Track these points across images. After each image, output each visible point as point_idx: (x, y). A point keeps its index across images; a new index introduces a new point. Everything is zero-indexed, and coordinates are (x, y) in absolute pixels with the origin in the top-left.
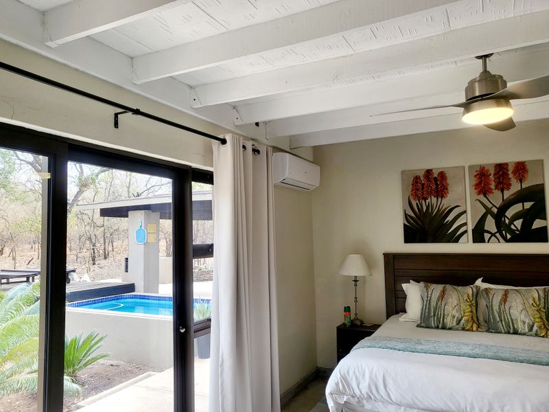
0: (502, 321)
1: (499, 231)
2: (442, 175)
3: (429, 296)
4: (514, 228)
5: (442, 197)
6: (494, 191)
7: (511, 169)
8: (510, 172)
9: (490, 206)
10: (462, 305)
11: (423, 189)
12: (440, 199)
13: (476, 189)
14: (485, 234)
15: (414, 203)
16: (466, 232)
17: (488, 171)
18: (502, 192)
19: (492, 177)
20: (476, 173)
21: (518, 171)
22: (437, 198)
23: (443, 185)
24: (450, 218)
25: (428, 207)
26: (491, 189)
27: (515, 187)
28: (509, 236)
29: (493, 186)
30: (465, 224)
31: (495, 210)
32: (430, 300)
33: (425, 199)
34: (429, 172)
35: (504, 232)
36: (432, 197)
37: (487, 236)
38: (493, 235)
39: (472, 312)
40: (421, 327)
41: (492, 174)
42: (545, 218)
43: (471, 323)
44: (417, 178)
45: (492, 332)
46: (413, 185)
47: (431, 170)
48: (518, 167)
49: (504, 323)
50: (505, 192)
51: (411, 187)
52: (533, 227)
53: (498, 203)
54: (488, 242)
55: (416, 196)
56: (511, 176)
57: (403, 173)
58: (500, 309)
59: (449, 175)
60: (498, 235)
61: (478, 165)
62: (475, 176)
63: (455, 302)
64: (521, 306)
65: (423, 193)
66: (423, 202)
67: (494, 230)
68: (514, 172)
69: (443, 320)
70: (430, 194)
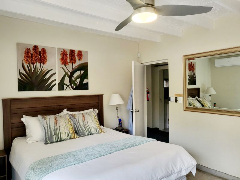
0: (86, 129)
1: (71, 84)
2: (44, 50)
3: (48, 123)
4: (76, 83)
5: (43, 63)
6: (69, 63)
7: (76, 53)
8: (76, 55)
9: (67, 71)
10: (68, 125)
11: (32, 57)
12: (42, 65)
13: (61, 61)
14: (64, 86)
15: (26, 66)
16: (55, 84)
17: (67, 52)
18: (72, 64)
19: (68, 56)
20: (61, 53)
21: (79, 55)
22: (41, 64)
23: (44, 56)
24: (47, 76)
25: (35, 69)
26: (68, 62)
27: (78, 63)
28: (74, 87)
29: (68, 61)
30: (55, 80)
31: (69, 74)
32: (49, 126)
33: (33, 64)
34: (36, 47)
35: (72, 85)
36: (38, 63)
37: (65, 87)
38: (68, 86)
39: (72, 128)
40: (47, 144)
41: (69, 54)
42: (87, 79)
43: (74, 134)
44: (28, 50)
45: (82, 137)
46: (25, 53)
47: (37, 46)
48: (79, 53)
49: (87, 131)
50: (73, 64)
51: (24, 55)
52: (84, 83)
53: (71, 70)
54: (66, 90)
55: (27, 61)
56: (76, 57)
57: (18, 44)
58: (83, 124)
59: (48, 51)
60: (70, 86)
61: (62, 49)
62: (61, 54)
63: (64, 125)
64: (91, 120)
65: (32, 59)
66: (32, 65)
67: (68, 83)
68: (78, 55)
69: (60, 136)
70: (36, 60)
